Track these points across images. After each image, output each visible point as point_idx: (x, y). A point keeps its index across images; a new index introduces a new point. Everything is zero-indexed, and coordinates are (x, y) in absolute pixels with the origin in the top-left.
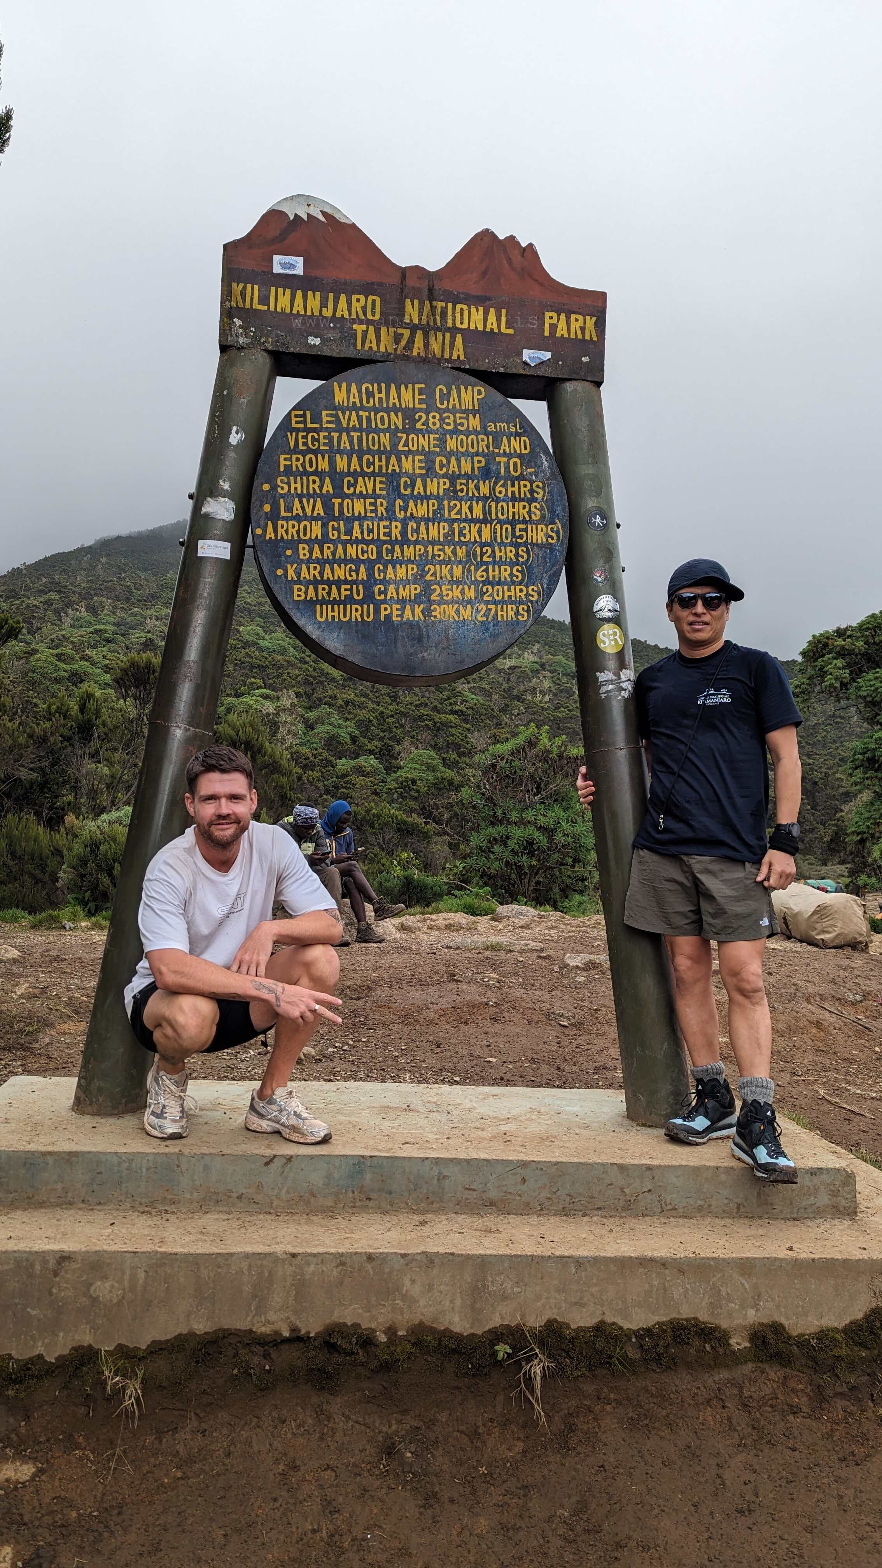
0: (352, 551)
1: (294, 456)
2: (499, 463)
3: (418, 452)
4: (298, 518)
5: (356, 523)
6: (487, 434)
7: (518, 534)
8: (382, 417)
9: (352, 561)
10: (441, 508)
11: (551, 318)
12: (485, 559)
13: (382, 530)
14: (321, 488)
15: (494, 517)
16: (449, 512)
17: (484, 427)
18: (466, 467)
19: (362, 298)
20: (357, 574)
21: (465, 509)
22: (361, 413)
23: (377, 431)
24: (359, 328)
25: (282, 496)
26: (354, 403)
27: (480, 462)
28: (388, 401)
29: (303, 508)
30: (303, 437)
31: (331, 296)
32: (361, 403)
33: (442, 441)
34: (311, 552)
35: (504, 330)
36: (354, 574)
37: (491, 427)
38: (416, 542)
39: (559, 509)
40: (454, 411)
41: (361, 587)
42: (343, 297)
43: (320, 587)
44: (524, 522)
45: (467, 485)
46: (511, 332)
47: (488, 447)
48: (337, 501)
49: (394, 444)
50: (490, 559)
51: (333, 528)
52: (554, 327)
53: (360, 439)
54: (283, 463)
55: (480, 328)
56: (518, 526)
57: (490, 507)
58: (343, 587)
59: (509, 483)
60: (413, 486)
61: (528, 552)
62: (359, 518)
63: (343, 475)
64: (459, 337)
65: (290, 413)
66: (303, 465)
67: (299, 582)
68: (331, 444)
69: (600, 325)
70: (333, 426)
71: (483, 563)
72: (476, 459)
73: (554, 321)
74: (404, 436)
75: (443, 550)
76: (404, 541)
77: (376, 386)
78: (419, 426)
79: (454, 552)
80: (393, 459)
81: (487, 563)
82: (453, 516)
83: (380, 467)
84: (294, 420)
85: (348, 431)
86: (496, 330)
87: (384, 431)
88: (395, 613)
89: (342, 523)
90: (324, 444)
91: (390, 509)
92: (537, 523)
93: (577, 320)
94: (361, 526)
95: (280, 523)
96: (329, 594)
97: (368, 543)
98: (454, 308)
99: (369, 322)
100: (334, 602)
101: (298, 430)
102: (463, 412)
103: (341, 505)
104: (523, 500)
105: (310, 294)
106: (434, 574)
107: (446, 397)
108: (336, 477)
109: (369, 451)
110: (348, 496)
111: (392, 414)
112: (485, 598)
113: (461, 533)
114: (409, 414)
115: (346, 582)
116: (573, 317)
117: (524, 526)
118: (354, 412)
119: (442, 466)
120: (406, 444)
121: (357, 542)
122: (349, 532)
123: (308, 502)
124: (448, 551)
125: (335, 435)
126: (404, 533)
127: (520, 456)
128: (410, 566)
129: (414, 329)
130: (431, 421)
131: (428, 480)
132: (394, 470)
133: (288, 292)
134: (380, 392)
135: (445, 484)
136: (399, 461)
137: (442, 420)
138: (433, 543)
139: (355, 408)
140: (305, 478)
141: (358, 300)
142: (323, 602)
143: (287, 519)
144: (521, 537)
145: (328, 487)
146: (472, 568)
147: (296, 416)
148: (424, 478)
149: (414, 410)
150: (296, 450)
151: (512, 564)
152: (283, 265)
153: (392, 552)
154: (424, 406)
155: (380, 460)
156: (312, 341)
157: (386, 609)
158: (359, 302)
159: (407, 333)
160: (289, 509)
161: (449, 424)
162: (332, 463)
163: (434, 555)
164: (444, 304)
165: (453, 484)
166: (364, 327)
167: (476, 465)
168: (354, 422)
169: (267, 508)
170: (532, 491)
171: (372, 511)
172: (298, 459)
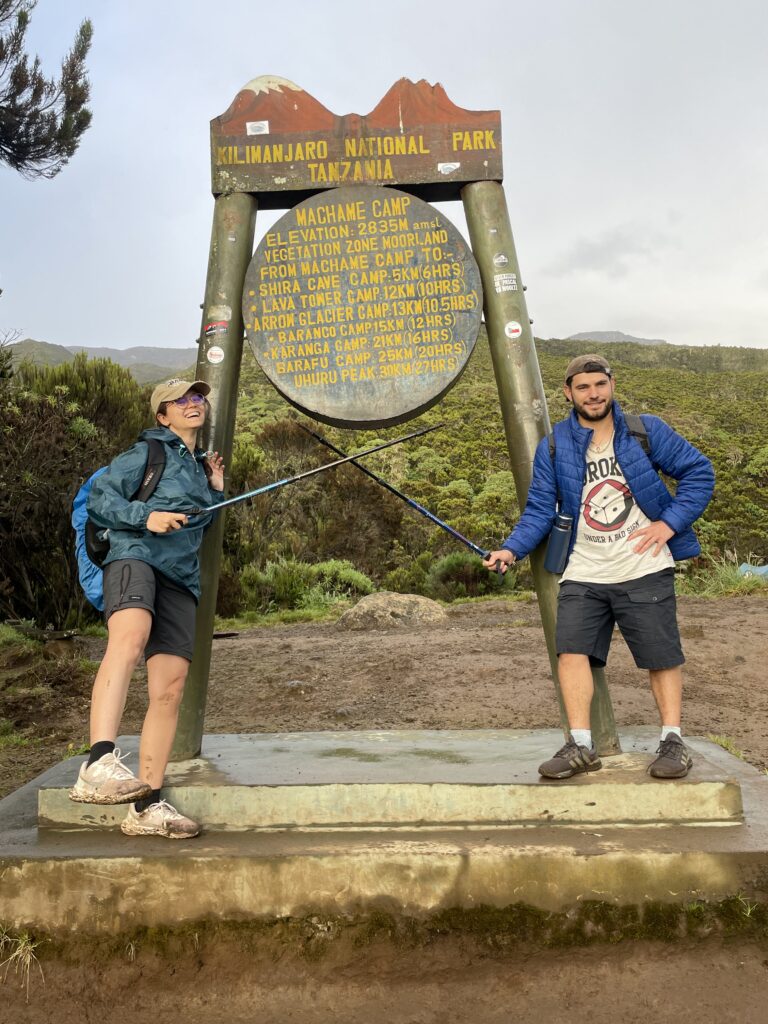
0: (317, 333)
1: (271, 268)
2: (424, 253)
3: (362, 253)
4: (276, 313)
5: (319, 312)
6: (413, 232)
7: (443, 305)
8: (333, 230)
9: (318, 340)
10: (382, 292)
11: (458, 137)
12: (419, 326)
13: (339, 315)
14: (292, 288)
15: (423, 294)
16: (389, 294)
17: (411, 227)
18: (399, 259)
19: (313, 144)
20: (323, 350)
21: (401, 290)
22: (318, 229)
23: (330, 241)
24: (312, 166)
25: (264, 298)
26: (312, 223)
27: (409, 254)
28: (337, 218)
29: (279, 305)
30: (277, 253)
31: (290, 145)
32: (317, 221)
33: (379, 241)
34: (287, 338)
35: (422, 151)
36: (320, 350)
37: (416, 226)
38: (366, 320)
39: (474, 283)
40: (387, 218)
41: (326, 359)
42: (299, 146)
43: (296, 362)
44: (448, 295)
45: (400, 272)
46: (427, 152)
47: (415, 242)
48: (303, 297)
49: (344, 251)
50: (423, 326)
51: (303, 317)
52: (460, 143)
53: (318, 249)
54: (263, 274)
55: (404, 153)
56: (443, 299)
57: (420, 287)
58: (313, 360)
59: (433, 267)
60: (360, 278)
61: (452, 318)
62: (321, 308)
63: (307, 277)
64: (388, 161)
65: (265, 237)
66: (277, 273)
67: (281, 359)
68: (297, 256)
69: (497, 136)
70: (297, 242)
71: (417, 330)
72: (406, 252)
73: (460, 139)
74: (351, 242)
75: (386, 324)
76: (356, 320)
77: (327, 208)
78: (361, 233)
79: (394, 324)
80: (344, 260)
81: (420, 330)
82: (392, 297)
83: (334, 268)
84: (269, 241)
85: (309, 243)
86: (416, 153)
87: (336, 240)
88: (353, 375)
89: (309, 313)
90: (292, 256)
91: (344, 298)
92: (457, 294)
93: (478, 135)
94: (322, 313)
95: (263, 318)
96: (303, 366)
97: (328, 325)
98: (382, 141)
99: (318, 161)
100: (306, 373)
101: (272, 248)
102: (393, 217)
103: (307, 299)
104: (444, 279)
105: (275, 147)
106: (380, 343)
107: (380, 208)
108: (303, 280)
109: (325, 257)
110: (312, 292)
111: (341, 227)
112: (421, 356)
113: (399, 309)
114: (353, 226)
115: (314, 356)
116: (475, 133)
117: (447, 298)
118: (312, 230)
119: (381, 261)
120: (353, 248)
121: (320, 325)
122: (314, 319)
123: (283, 300)
124: (390, 324)
125: (300, 248)
126: (355, 315)
127: (441, 245)
128: (361, 339)
129: (353, 160)
130: (370, 228)
131: (371, 273)
132: (345, 269)
133: (259, 147)
134: (330, 212)
135: (384, 273)
136: (348, 261)
137: (378, 226)
138: (377, 320)
139: (313, 226)
140: (279, 284)
141: (310, 146)
142: (300, 372)
143: (268, 314)
144: (446, 307)
145: (297, 287)
146: (409, 335)
147: (270, 238)
148: (367, 272)
149: (357, 222)
150: (272, 263)
151: (440, 329)
152: (253, 129)
153: (347, 330)
154: (364, 218)
155: (334, 263)
156: (278, 181)
157: (346, 373)
158: (311, 146)
159: (348, 164)
160: (270, 307)
161: (384, 229)
162: (298, 269)
163: (379, 329)
164: (374, 139)
165: (390, 272)
166: (316, 165)
167: (407, 257)
168: (313, 236)
169: (254, 308)
170: (452, 271)
171: (330, 301)
172: (273, 270)
